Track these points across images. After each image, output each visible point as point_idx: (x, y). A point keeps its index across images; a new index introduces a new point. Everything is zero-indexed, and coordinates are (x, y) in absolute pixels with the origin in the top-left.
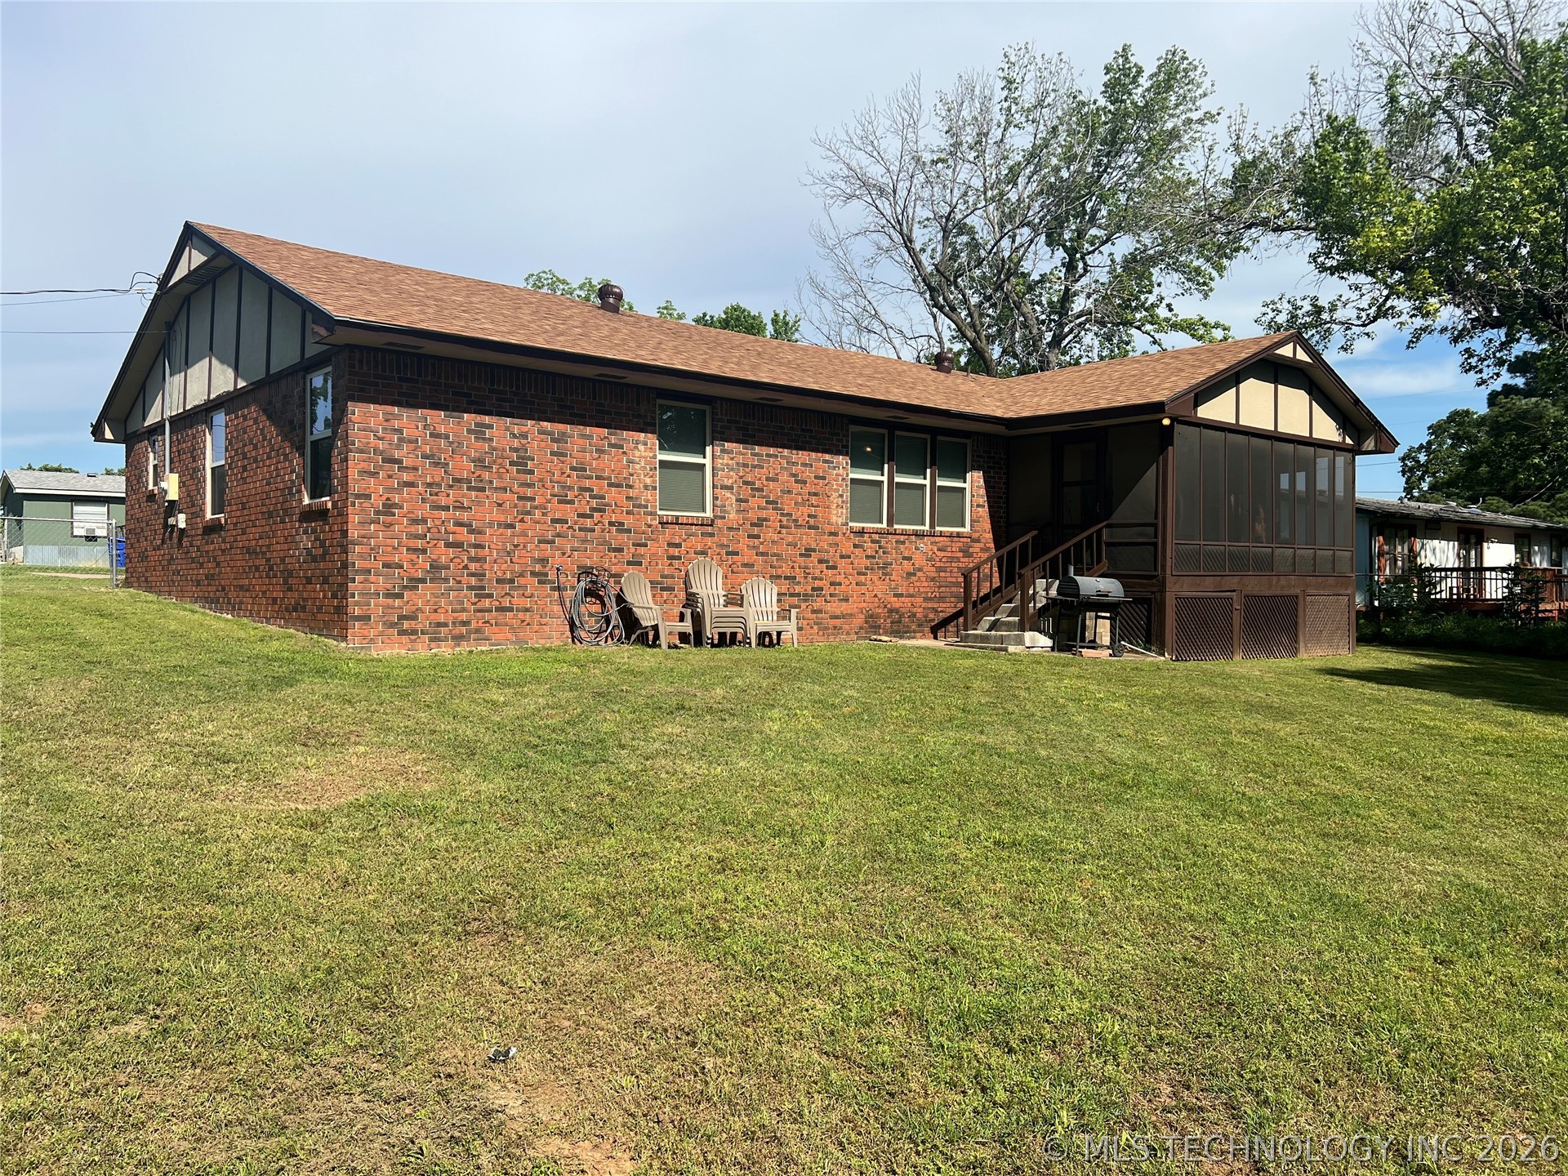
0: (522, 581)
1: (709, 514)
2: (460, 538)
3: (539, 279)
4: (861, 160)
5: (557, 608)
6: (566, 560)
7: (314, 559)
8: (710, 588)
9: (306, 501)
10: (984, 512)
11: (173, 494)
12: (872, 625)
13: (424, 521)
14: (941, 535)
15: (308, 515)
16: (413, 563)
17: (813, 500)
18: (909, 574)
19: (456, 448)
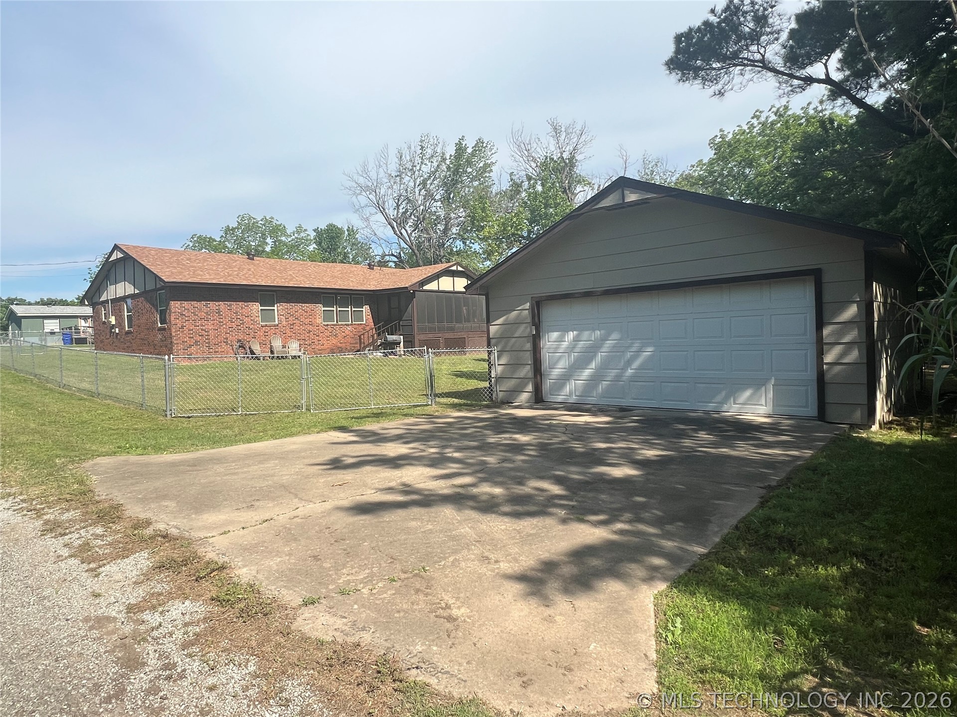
0: (221, 344)
1: (277, 323)
2: (202, 334)
3: (243, 217)
4: (361, 180)
5: (231, 351)
6: (233, 338)
7: (163, 341)
8: (277, 344)
9: (159, 325)
10: (370, 317)
11: (113, 322)
12: (332, 351)
13: (192, 330)
14: (355, 324)
15: (160, 329)
16: (190, 341)
17: (311, 317)
18: (344, 337)
19: (200, 310)
